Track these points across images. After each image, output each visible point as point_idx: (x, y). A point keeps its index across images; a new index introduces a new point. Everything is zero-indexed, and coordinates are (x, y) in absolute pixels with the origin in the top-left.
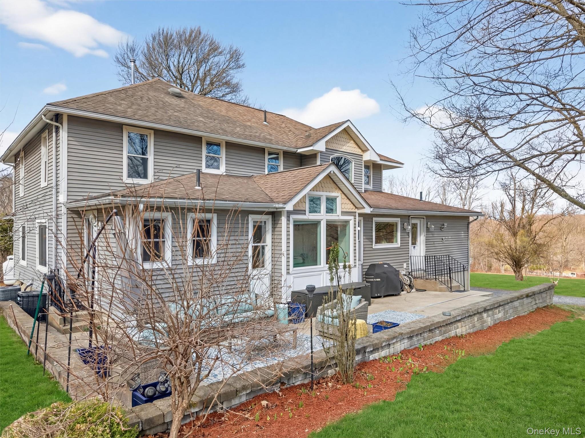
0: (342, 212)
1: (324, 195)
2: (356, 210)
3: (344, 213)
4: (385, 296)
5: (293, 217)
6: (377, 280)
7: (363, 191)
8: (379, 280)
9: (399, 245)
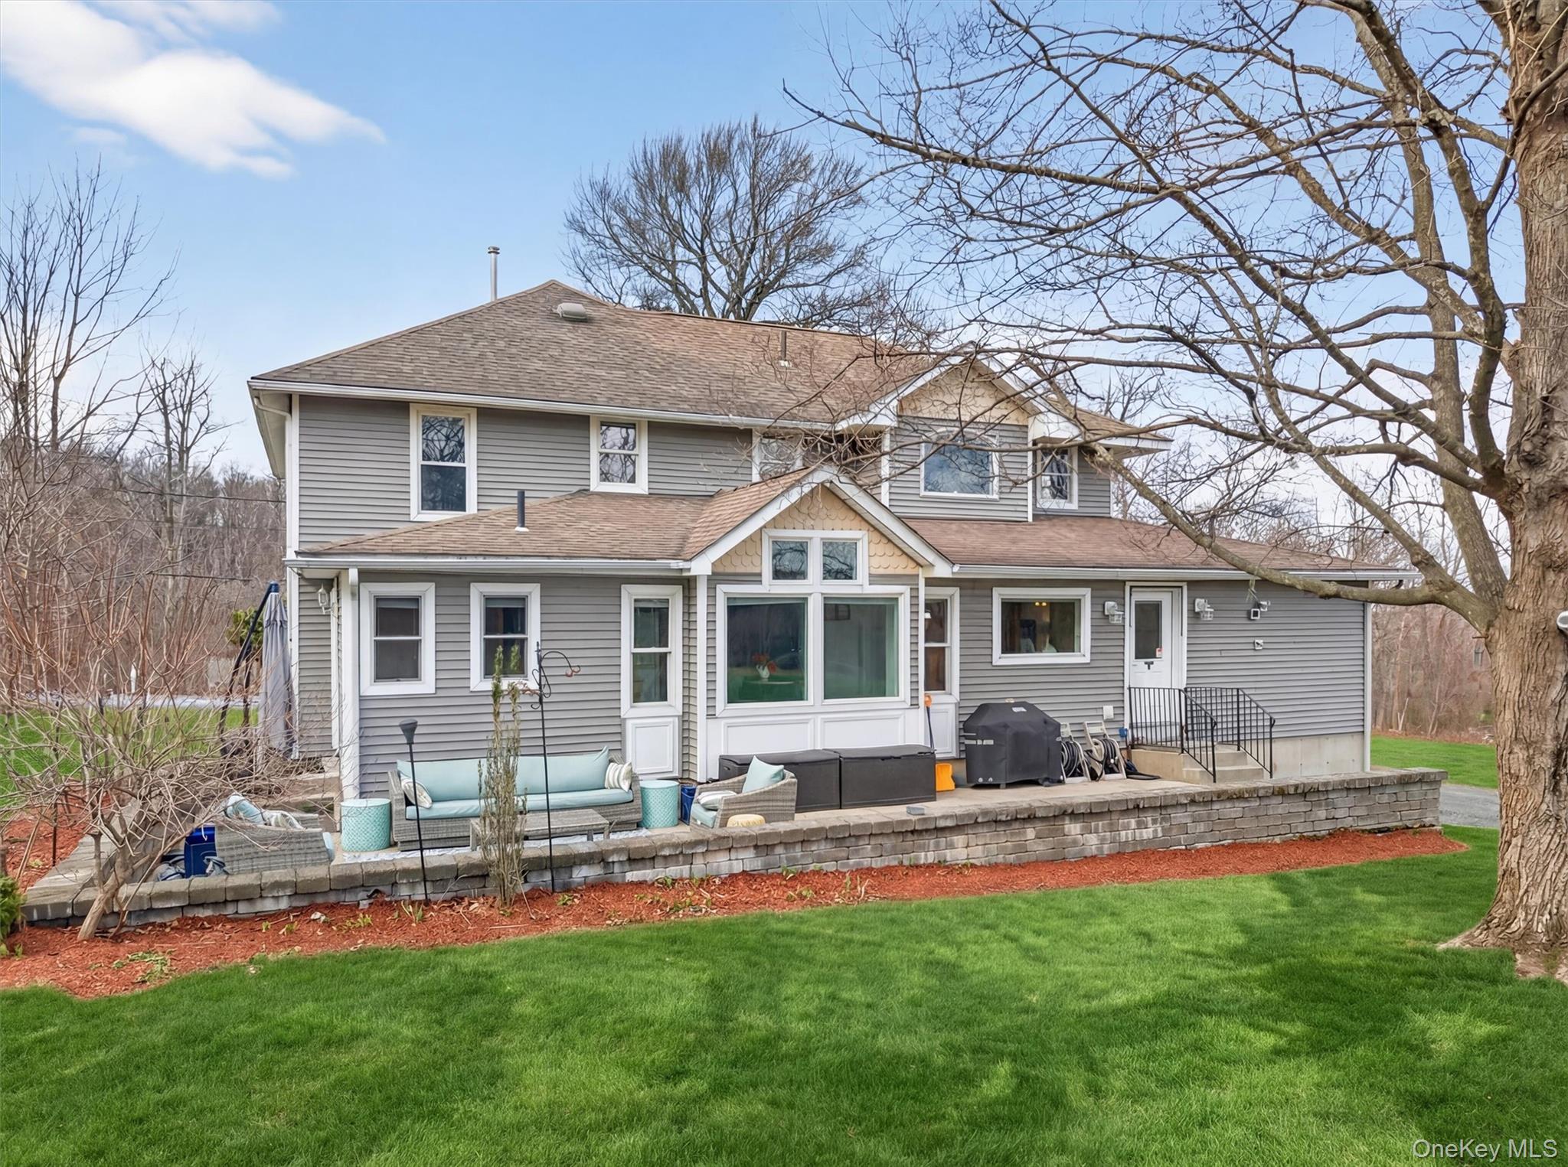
0: (870, 575)
1: (816, 536)
2: (920, 571)
3: (875, 579)
4: (1009, 785)
5: (723, 590)
6: (986, 742)
7: (1030, 519)
8: (991, 742)
9: (1087, 659)
